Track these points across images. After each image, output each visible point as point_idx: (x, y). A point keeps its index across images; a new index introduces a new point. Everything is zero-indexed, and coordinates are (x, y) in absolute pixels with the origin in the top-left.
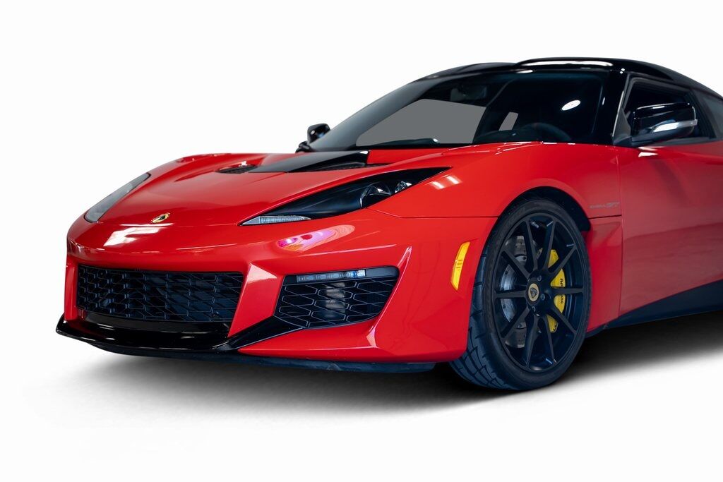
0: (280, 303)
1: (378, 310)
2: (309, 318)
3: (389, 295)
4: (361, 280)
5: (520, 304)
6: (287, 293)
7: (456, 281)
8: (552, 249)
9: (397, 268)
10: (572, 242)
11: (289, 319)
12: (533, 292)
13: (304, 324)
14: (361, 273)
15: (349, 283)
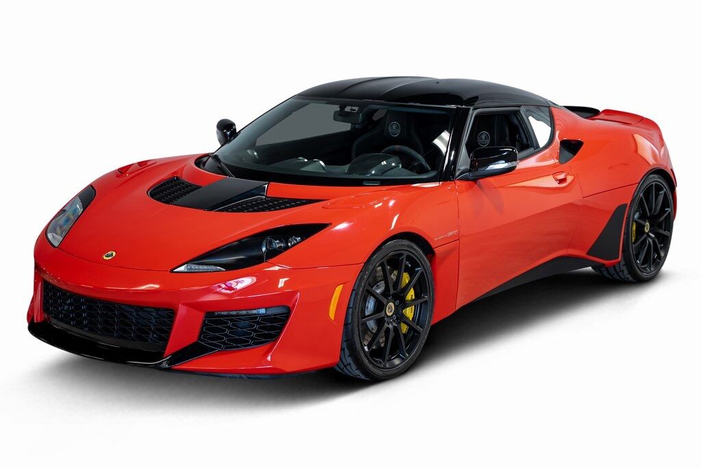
0: (202, 332)
1: (276, 336)
2: (224, 343)
3: (284, 326)
4: (262, 316)
5: (380, 322)
6: (207, 325)
7: (332, 315)
8: (405, 271)
9: (289, 308)
10: (420, 267)
11: (208, 344)
12: (390, 309)
13: (220, 347)
14: (263, 311)
15: (254, 317)
